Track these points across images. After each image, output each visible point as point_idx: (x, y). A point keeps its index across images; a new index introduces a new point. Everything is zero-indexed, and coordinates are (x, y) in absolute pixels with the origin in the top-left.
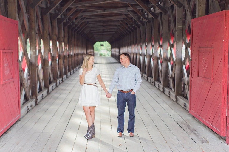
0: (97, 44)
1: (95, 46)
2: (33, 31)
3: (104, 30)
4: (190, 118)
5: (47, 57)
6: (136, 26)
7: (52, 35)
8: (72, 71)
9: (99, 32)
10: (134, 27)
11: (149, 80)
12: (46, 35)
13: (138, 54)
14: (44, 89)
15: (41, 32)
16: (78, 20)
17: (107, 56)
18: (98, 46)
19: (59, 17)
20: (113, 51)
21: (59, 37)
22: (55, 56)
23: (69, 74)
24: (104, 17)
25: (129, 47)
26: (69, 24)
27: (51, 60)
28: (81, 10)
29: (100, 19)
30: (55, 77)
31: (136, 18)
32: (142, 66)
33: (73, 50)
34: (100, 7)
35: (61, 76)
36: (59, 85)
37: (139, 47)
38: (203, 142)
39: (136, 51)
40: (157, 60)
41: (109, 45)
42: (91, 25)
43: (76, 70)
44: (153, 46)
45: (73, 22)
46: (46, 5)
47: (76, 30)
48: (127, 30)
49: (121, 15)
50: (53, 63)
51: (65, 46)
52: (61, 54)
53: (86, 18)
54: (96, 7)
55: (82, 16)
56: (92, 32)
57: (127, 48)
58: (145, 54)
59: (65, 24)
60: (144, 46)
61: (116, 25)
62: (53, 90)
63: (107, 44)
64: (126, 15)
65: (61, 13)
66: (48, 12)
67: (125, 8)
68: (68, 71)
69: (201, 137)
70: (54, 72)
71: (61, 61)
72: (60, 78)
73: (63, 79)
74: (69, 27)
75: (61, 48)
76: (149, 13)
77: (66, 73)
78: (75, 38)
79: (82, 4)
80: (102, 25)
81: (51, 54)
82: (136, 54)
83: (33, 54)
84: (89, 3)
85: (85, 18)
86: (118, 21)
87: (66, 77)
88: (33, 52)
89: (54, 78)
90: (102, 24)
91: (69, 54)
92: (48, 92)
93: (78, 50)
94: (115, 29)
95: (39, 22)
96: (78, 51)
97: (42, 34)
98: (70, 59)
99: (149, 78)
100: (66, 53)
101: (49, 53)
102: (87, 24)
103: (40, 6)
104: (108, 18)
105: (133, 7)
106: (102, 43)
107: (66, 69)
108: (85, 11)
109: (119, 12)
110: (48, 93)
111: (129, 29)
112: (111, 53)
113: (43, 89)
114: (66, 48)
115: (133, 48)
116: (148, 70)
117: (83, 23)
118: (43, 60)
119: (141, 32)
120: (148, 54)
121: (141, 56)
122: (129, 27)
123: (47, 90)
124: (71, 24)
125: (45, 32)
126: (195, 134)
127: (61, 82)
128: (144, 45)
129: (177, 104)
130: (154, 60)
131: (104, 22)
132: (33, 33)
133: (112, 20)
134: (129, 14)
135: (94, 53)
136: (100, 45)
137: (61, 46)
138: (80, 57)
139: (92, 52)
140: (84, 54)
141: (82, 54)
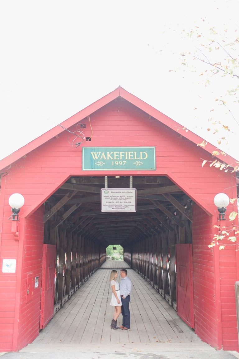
0: (110, 247)
1: (108, 249)
4: (177, 318)
5: (69, 267)
7: (72, 248)
11: (155, 288)
15: (66, 247)
17: (120, 260)
18: (110, 249)
20: (125, 255)
22: (74, 265)
33: (87, 258)
35: (77, 283)
36: (76, 291)
38: (180, 332)
41: (122, 248)
43: (89, 277)
50: (72, 272)
51: (82, 255)
56: (105, 237)
58: (152, 263)
62: (72, 296)
63: (119, 247)
68: (83, 278)
69: (180, 330)
72: (77, 285)
73: (79, 286)
74: (85, 237)
77: (81, 280)
83: (61, 266)
87: (81, 284)
88: (61, 264)
89: (72, 285)
91: (85, 261)
98: (85, 267)
106: (115, 246)
110: (69, 298)
112: (124, 256)
113: (65, 295)
114: (82, 257)
116: (155, 278)
118: (66, 270)
119: (148, 243)
120: (154, 263)
121: (149, 264)
123: (68, 296)
125: (69, 247)
126: (177, 328)
127: (77, 288)
129: (172, 308)
130: (159, 269)
131: (116, 231)
132: (62, 250)
135: (106, 257)
136: (112, 248)
137: (79, 256)
138: (93, 263)
139: (104, 256)
140: (96, 259)
141: (95, 260)
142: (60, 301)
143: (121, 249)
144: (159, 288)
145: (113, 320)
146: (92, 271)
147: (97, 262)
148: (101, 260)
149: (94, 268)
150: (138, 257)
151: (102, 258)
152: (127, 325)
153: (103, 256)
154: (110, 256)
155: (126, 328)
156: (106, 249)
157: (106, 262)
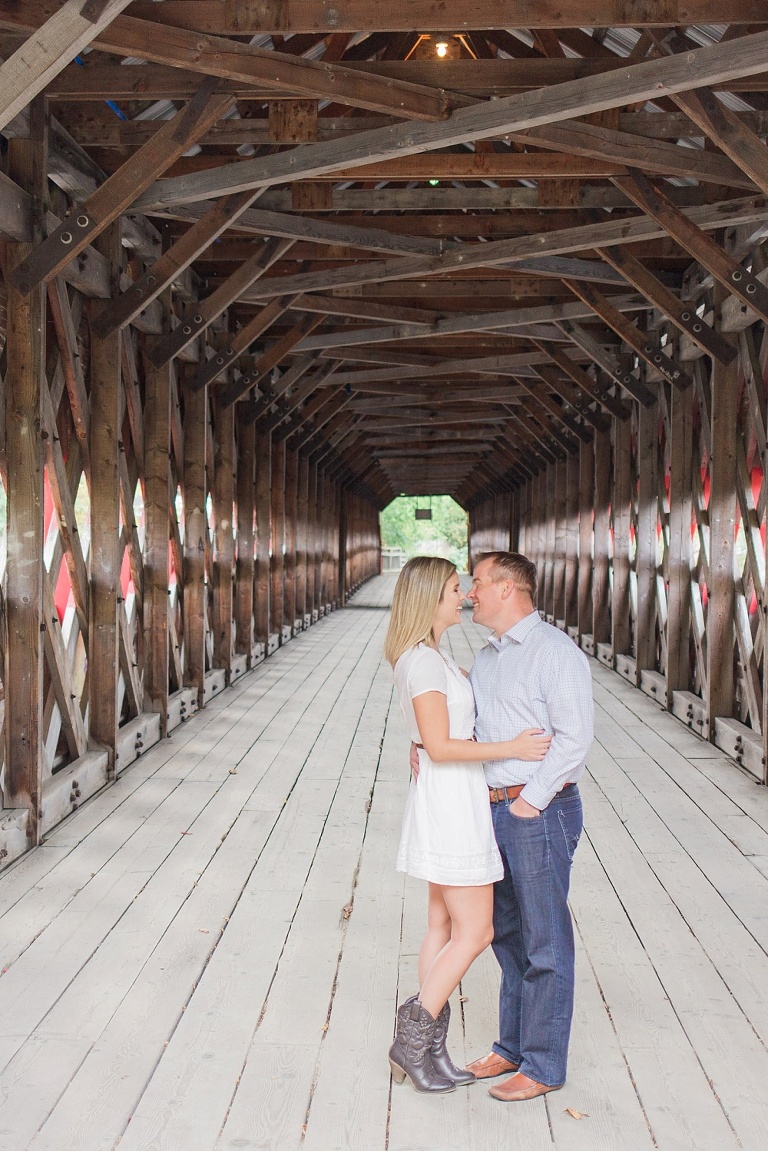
0: (400, 510)
1: (389, 518)
2: (25, 420)
3: (432, 431)
5: (107, 569)
6: (604, 409)
7: (145, 451)
8: (257, 649)
9: (405, 445)
10: (595, 417)
12: (108, 449)
13: (615, 562)
14: (88, 749)
15: (81, 430)
16: (295, 374)
18: (399, 517)
19: (188, 351)
20: (477, 546)
21: (187, 465)
22: (156, 565)
23: (238, 662)
24: (433, 363)
25: (564, 525)
26: (244, 396)
27: (136, 587)
28: (310, 317)
29: (414, 369)
30: (155, 684)
31: (609, 366)
32: (636, 627)
33: (264, 536)
34: (413, 305)
35: (193, 676)
36: (176, 728)
37: (624, 521)
39: (605, 544)
40: (729, 595)
41: (460, 512)
42: (363, 407)
43: (279, 645)
44: (704, 518)
45: (265, 387)
46: (113, 281)
47: (286, 428)
48: (555, 429)
49: (526, 347)
50: (146, 606)
51: (222, 510)
52: (195, 554)
53: (336, 367)
54: (390, 302)
55: (315, 353)
56: (369, 441)
57: (557, 528)
58: (659, 562)
59: (220, 396)
60: (650, 518)
61: (498, 408)
62: (139, 756)
63: (445, 506)
64: (551, 347)
65: (196, 328)
66: (118, 323)
67: (549, 309)
68: (232, 650)
70: (151, 655)
71: (197, 595)
72: (187, 686)
73: (201, 692)
74: (244, 413)
75: (194, 522)
76: (686, 332)
77: (221, 660)
78: (276, 471)
79: (312, 284)
80: (424, 407)
81: (136, 553)
82: (608, 563)
83: (24, 553)
84: (349, 279)
85: (331, 363)
86: (511, 382)
87: (221, 685)
88: (22, 539)
89: (149, 687)
90: (420, 399)
91: (244, 555)
92: (111, 766)
93: (293, 534)
94: (488, 426)
95: (71, 374)
96: (294, 544)
97: (84, 441)
98: (246, 586)
99: (682, 699)
100: (223, 550)
101: (128, 548)
102: (342, 398)
103: (75, 285)
104: (457, 366)
105: (593, 301)
106: (423, 502)
107: (221, 636)
108: (330, 327)
109: (513, 330)
110: (112, 775)
111: (566, 429)
113: (81, 749)
114: (224, 524)
115: (588, 527)
116: (676, 652)
117: (319, 390)
118: (87, 589)
119: (632, 444)
120: (673, 563)
121: (633, 575)
122: (568, 419)
123: (102, 759)
124: (258, 394)
125: (102, 430)
127: (190, 709)
128: (655, 508)
130: (713, 598)
131: (432, 387)
132: (24, 430)
133: (477, 375)
134: (572, 345)
135: (380, 557)
136: (413, 513)
137: (196, 511)
138: (302, 572)
139: (371, 548)
140: (324, 557)
141: (315, 560)
142: (23, 798)
143: (458, 520)
144: (715, 712)
145: (410, 1011)
146: (300, 613)
147: (328, 571)
148: (353, 569)
149: (313, 602)
150: (552, 542)
151: (358, 559)
152: (538, 1057)
153: (363, 549)
154: (400, 554)
155: (530, 1084)
156: (377, 518)
157: (378, 579)
